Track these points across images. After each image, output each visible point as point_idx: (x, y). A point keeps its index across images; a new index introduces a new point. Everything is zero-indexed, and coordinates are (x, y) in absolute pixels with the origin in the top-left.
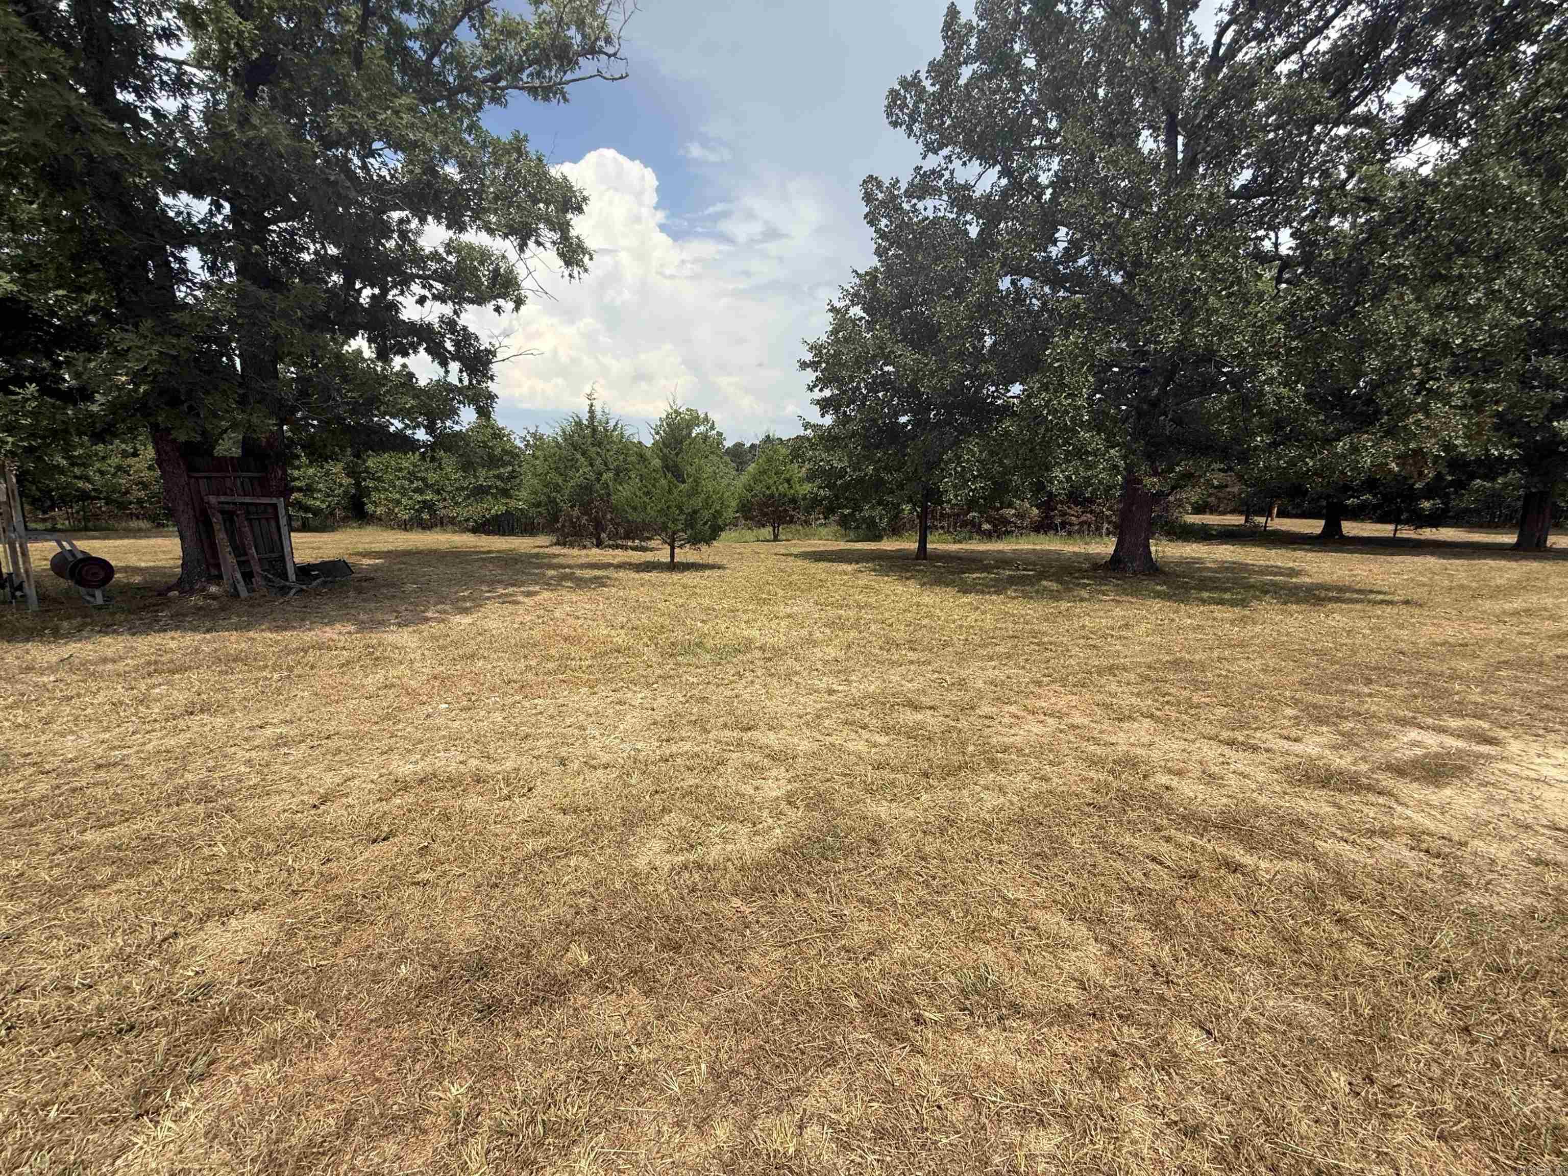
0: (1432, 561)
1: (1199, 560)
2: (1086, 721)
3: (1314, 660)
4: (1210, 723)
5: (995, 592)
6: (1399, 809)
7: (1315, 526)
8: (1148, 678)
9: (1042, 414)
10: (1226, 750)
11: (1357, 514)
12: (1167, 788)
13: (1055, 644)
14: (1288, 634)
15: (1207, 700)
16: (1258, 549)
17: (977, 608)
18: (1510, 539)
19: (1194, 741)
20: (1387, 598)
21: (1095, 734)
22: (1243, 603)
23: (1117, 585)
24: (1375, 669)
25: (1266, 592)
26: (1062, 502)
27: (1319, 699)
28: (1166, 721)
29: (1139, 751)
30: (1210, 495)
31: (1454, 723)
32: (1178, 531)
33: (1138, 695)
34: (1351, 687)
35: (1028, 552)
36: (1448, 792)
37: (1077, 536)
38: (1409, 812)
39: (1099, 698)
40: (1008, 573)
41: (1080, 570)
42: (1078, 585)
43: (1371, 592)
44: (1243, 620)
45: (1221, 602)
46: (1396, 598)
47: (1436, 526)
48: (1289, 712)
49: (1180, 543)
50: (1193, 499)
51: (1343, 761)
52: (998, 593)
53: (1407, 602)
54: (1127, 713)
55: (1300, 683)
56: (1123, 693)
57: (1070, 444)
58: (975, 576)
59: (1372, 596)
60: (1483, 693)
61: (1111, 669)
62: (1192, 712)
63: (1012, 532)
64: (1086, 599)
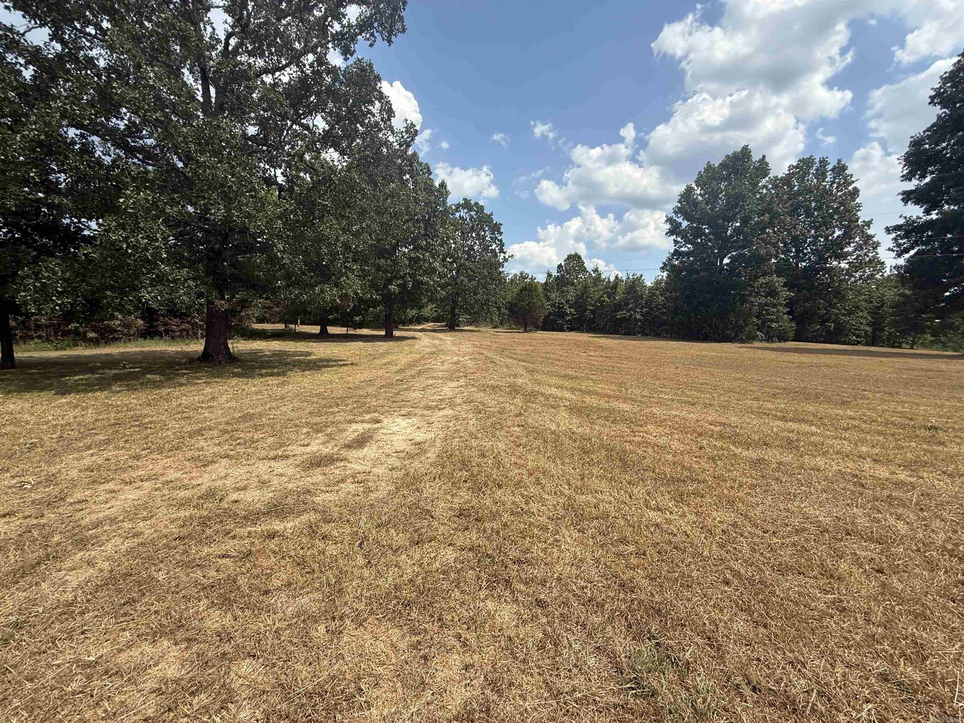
0: (360, 344)
1: (261, 351)
2: (178, 475)
3: (315, 399)
4: (264, 449)
5: (100, 389)
6: (349, 465)
7: (316, 329)
8: (226, 431)
9: (121, 248)
10: (273, 463)
11: (334, 323)
12: (236, 502)
13: (154, 422)
14: (305, 388)
15: (262, 436)
16: (292, 343)
17: (76, 406)
18: (383, 333)
19: (254, 464)
20: (345, 363)
21: (186, 482)
22: (284, 374)
23: (208, 372)
24: (340, 398)
25: (295, 366)
26: (163, 316)
27: (317, 420)
28: (237, 457)
29: (219, 483)
30: (265, 312)
31: (367, 417)
32: (249, 333)
33: (219, 444)
34: (331, 410)
35: (136, 353)
36: (366, 450)
37: (178, 340)
38: (352, 466)
39: (189, 454)
40: (114, 372)
41: (179, 364)
42: (178, 375)
43: (340, 360)
44: (283, 384)
45: (272, 375)
46: (349, 362)
47: (360, 328)
48: (305, 430)
49: (250, 341)
50: (256, 315)
51: (326, 451)
52: (101, 390)
53: (352, 364)
54: (210, 459)
55: (309, 413)
56: (208, 446)
57: (153, 273)
58: (77, 378)
59: (339, 363)
60: (376, 401)
61: (200, 432)
62: (254, 445)
63: (121, 338)
64: (184, 385)
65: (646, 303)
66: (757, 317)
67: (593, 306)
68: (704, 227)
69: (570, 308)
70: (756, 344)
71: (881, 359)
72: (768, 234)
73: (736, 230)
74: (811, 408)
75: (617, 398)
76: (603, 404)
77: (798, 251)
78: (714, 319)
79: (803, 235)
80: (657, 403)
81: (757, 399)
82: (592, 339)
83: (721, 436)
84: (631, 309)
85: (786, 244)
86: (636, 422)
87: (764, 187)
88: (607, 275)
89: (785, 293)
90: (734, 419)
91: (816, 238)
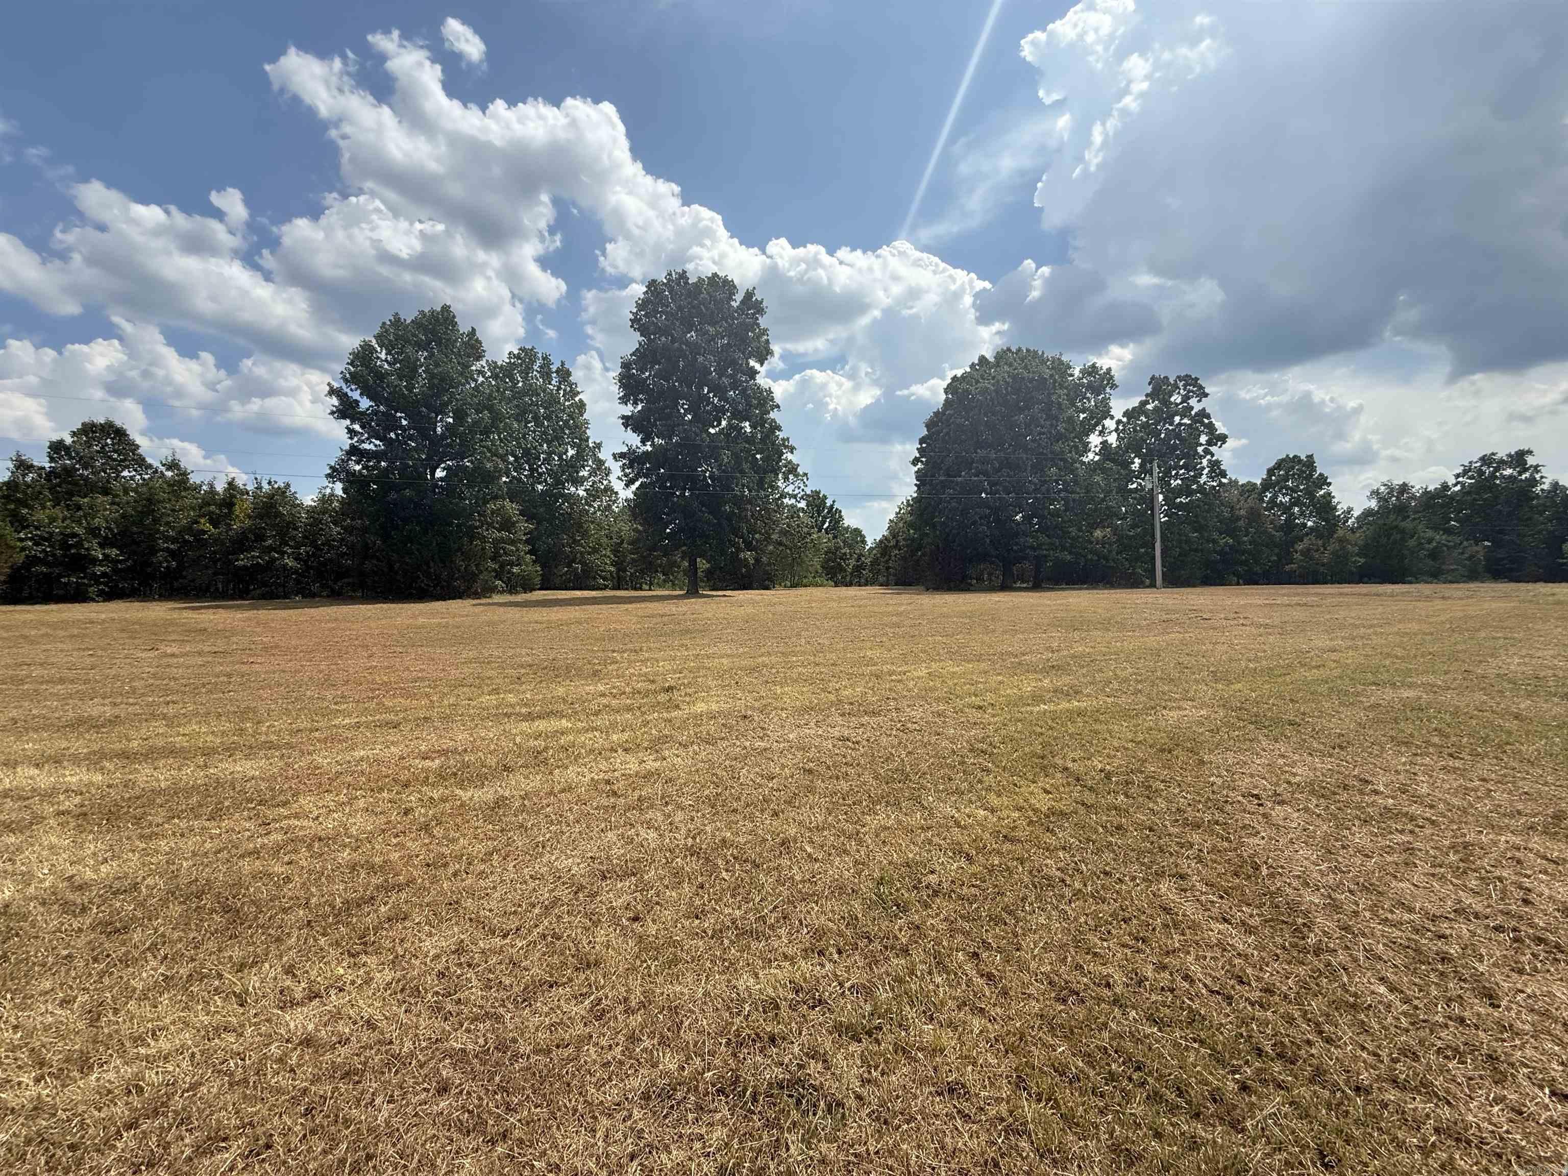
65: (305, 537)
66: (493, 559)
67: (174, 540)
68: (399, 414)
69: (102, 546)
70: (497, 598)
71: (626, 606)
72: (493, 441)
73: (448, 427)
74: (561, 691)
75: (230, 751)
76: (190, 774)
77: (531, 470)
78: (432, 564)
79: (535, 448)
80: (325, 741)
81: (496, 691)
82: (175, 615)
83: (442, 776)
84: (271, 549)
85: (517, 458)
86: (273, 798)
87: (480, 372)
88: (207, 479)
89: (524, 525)
90: (462, 737)
91: (549, 454)
